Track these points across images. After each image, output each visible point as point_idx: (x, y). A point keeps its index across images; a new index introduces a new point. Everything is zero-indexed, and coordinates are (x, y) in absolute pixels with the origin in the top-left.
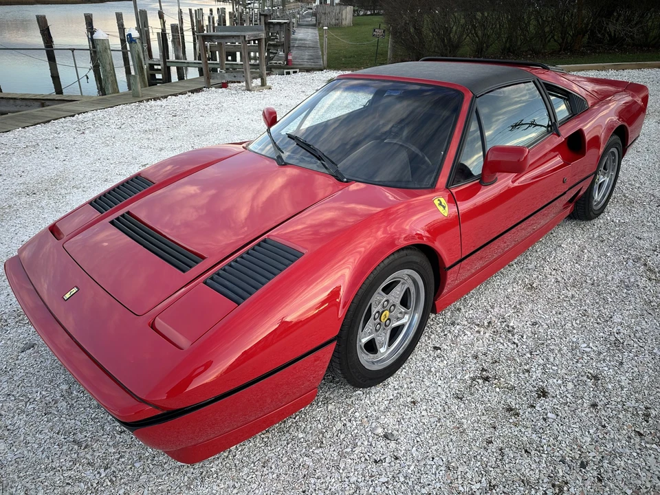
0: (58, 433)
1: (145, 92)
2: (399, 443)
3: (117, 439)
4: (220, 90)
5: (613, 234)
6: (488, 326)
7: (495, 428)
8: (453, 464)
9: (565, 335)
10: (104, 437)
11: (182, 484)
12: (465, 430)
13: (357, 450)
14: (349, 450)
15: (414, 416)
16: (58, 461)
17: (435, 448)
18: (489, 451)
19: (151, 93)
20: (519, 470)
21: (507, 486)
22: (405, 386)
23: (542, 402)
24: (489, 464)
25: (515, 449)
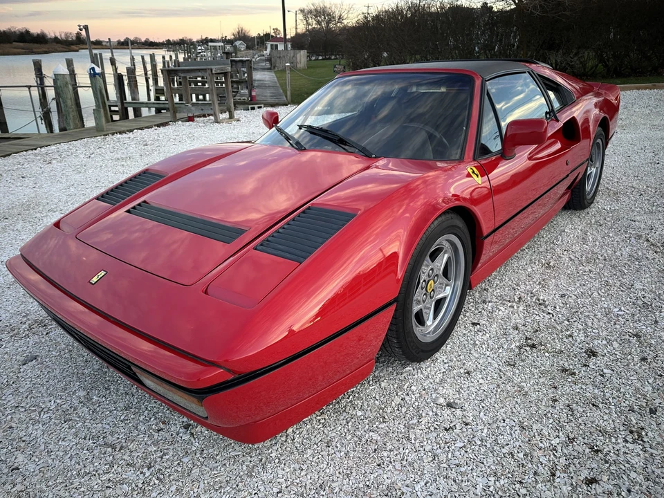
0: (85, 439)
1: (110, 127)
2: (465, 410)
3: (156, 437)
4: (188, 123)
5: (608, 219)
6: (519, 301)
7: (556, 388)
8: (525, 424)
9: (594, 303)
10: (140, 436)
11: (242, 473)
12: (526, 392)
13: (424, 421)
14: (415, 421)
15: (472, 384)
16: (92, 466)
17: (503, 410)
18: (557, 408)
19: (115, 128)
20: (593, 422)
21: (586, 438)
22: (455, 359)
23: (594, 360)
24: (561, 420)
25: (582, 404)
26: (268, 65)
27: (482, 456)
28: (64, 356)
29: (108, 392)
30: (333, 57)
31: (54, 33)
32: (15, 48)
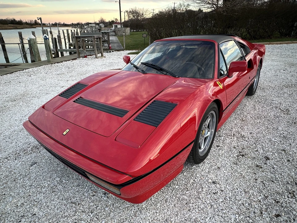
0: (62, 200)
1: (53, 60)
2: (220, 185)
3: (92, 199)
4: (84, 59)
5: (262, 100)
6: (234, 136)
7: (255, 174)
8: (246, 190)
9: (264, 136)
10: (86, 199)
11: (132, 215)
12: (244, 176)
13: (204, 190)
15: (221, 173)
16: (67, 213)
17: (236, 184)
18: (258, 183)
19: (55, 61)
20: (273, 189)
21: (272, 196)
22: (212, 162)
23: (269, 162)
24: (261, 188)
25: (267, 181)
26: (114, 34)
27: (231, 205)
28: (48, 162)
29: (69, 178)
30: (140, 30)
31: (26, 20)
32: (10, 26)
